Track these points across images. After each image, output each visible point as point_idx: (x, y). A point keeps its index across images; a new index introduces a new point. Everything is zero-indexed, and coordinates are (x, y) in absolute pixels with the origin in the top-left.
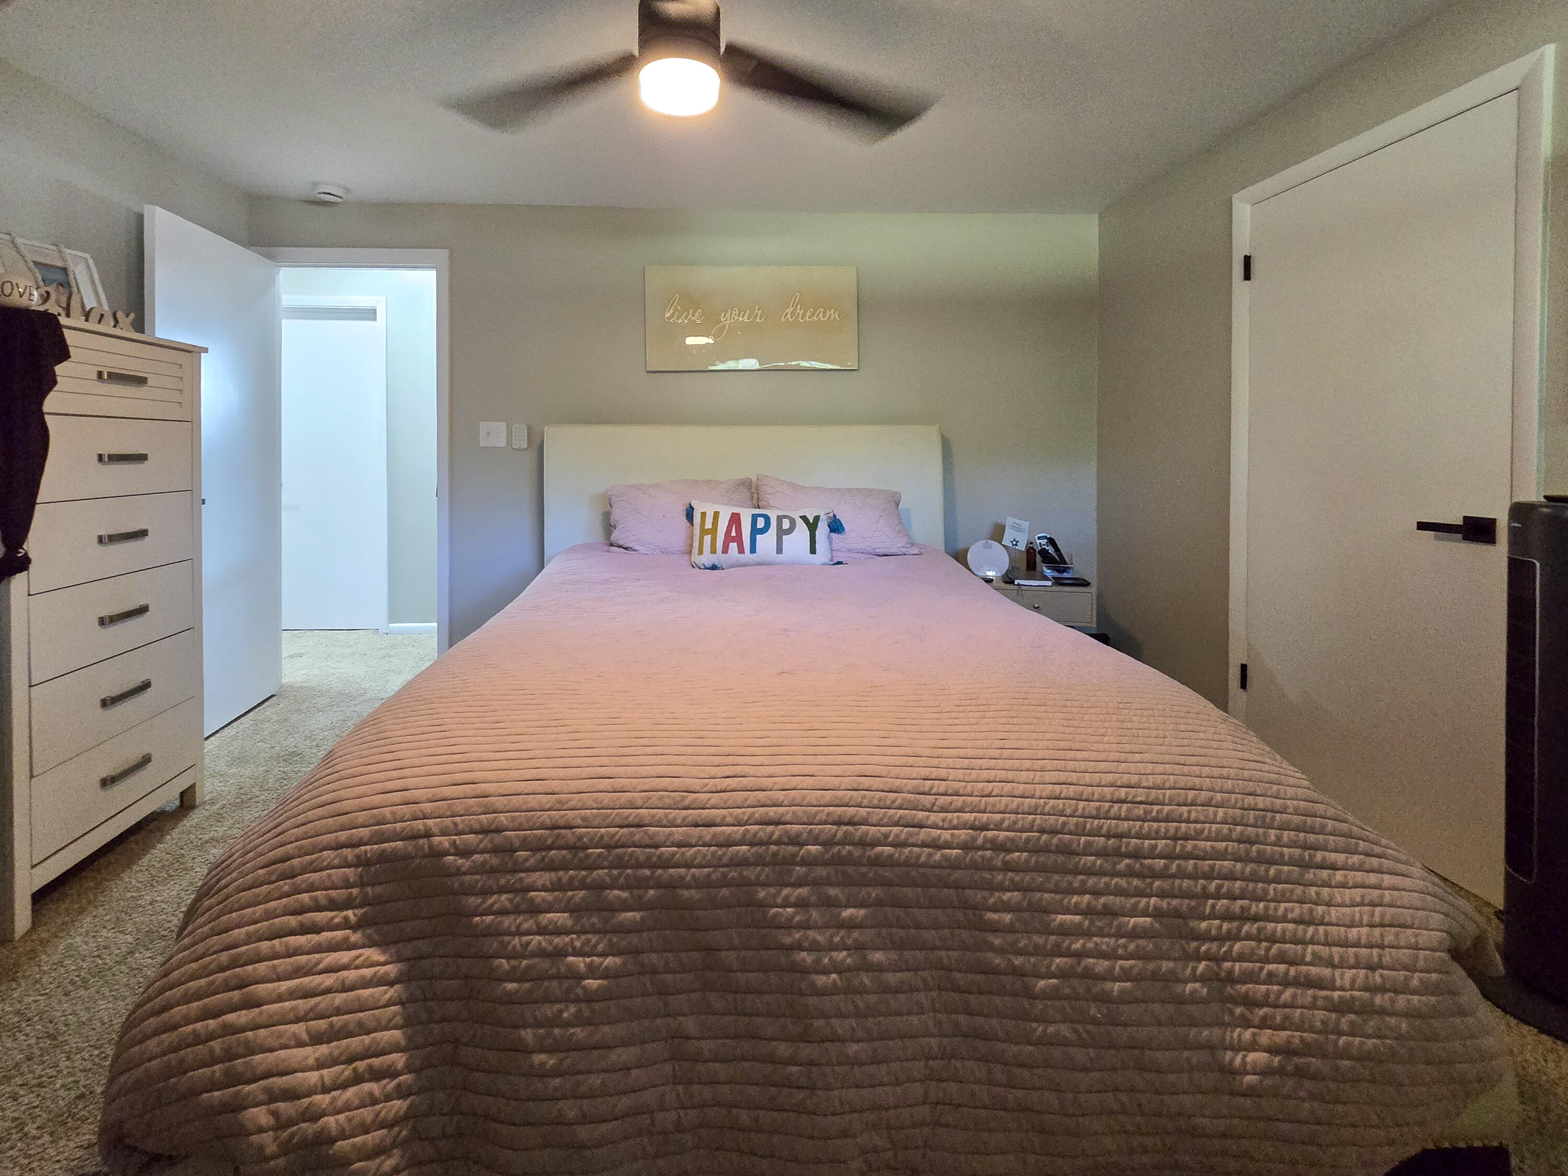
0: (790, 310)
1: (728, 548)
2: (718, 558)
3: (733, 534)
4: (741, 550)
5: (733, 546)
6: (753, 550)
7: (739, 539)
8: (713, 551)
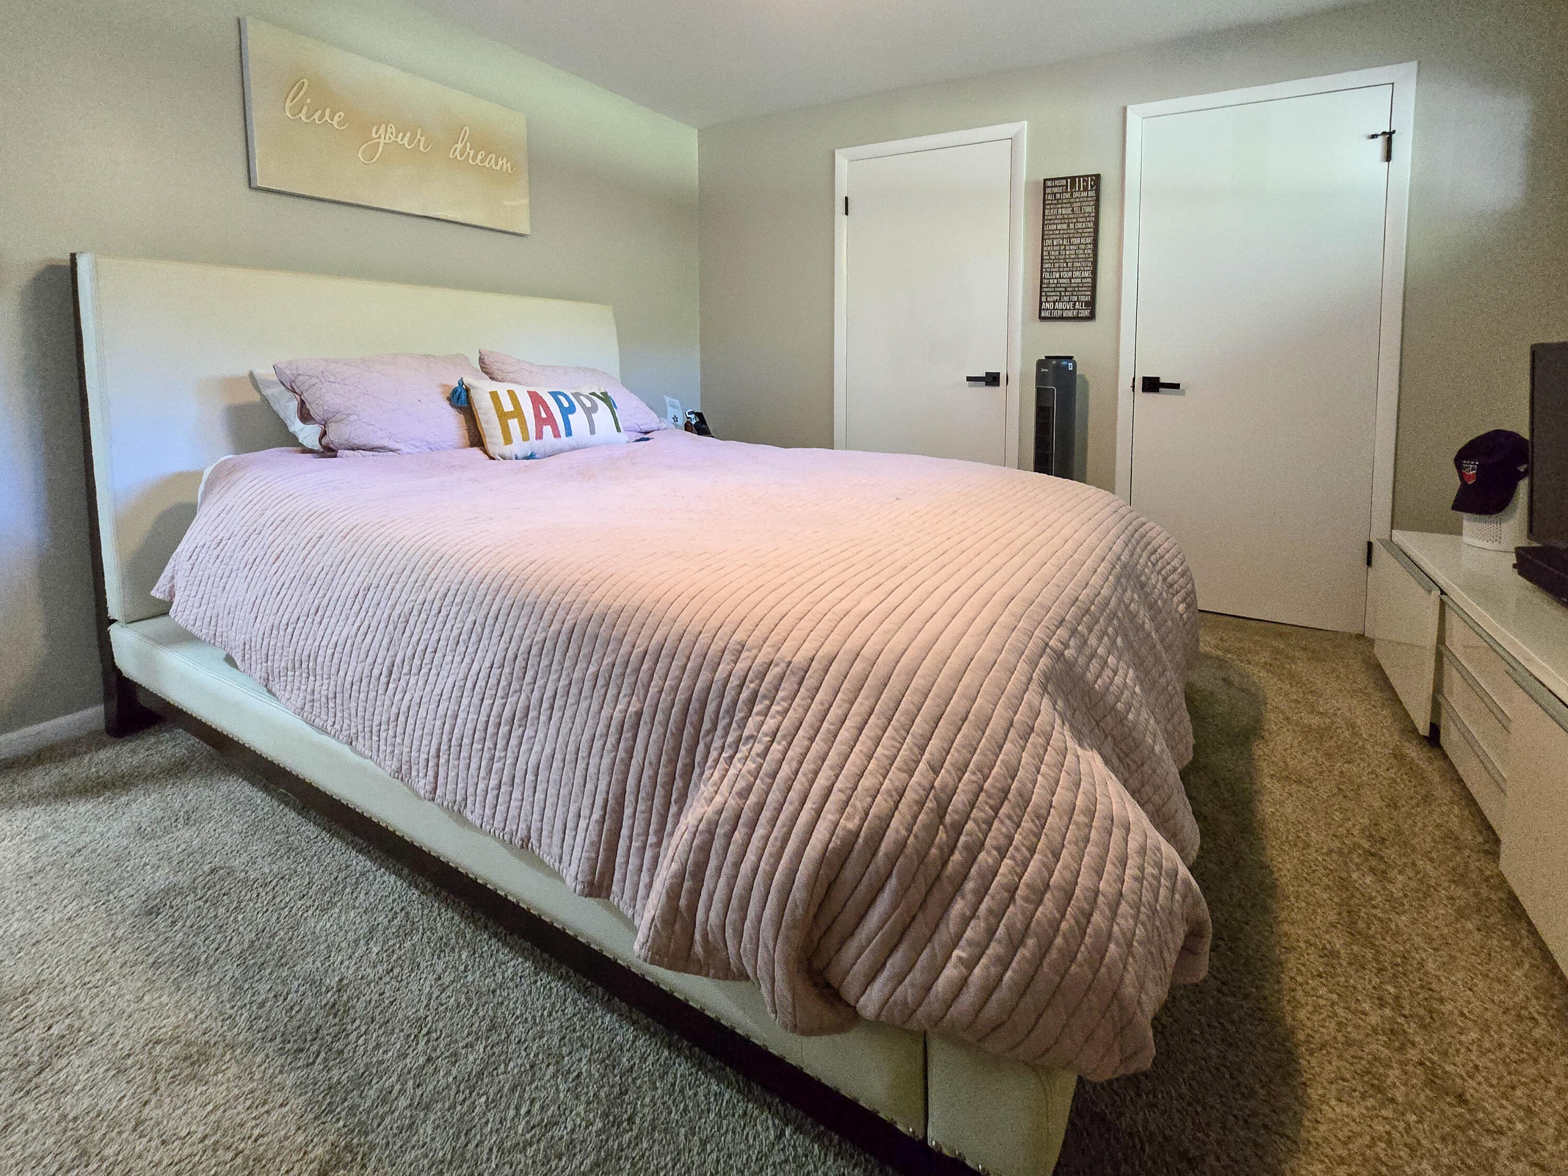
0: (459, 146)
1: (542, 432)
2: (534, 444)
3: (544, 415)
4: (557, 434)
5: (547, 429)
6: (569, 433)
7: (551, 420)
8: (526, 438)
